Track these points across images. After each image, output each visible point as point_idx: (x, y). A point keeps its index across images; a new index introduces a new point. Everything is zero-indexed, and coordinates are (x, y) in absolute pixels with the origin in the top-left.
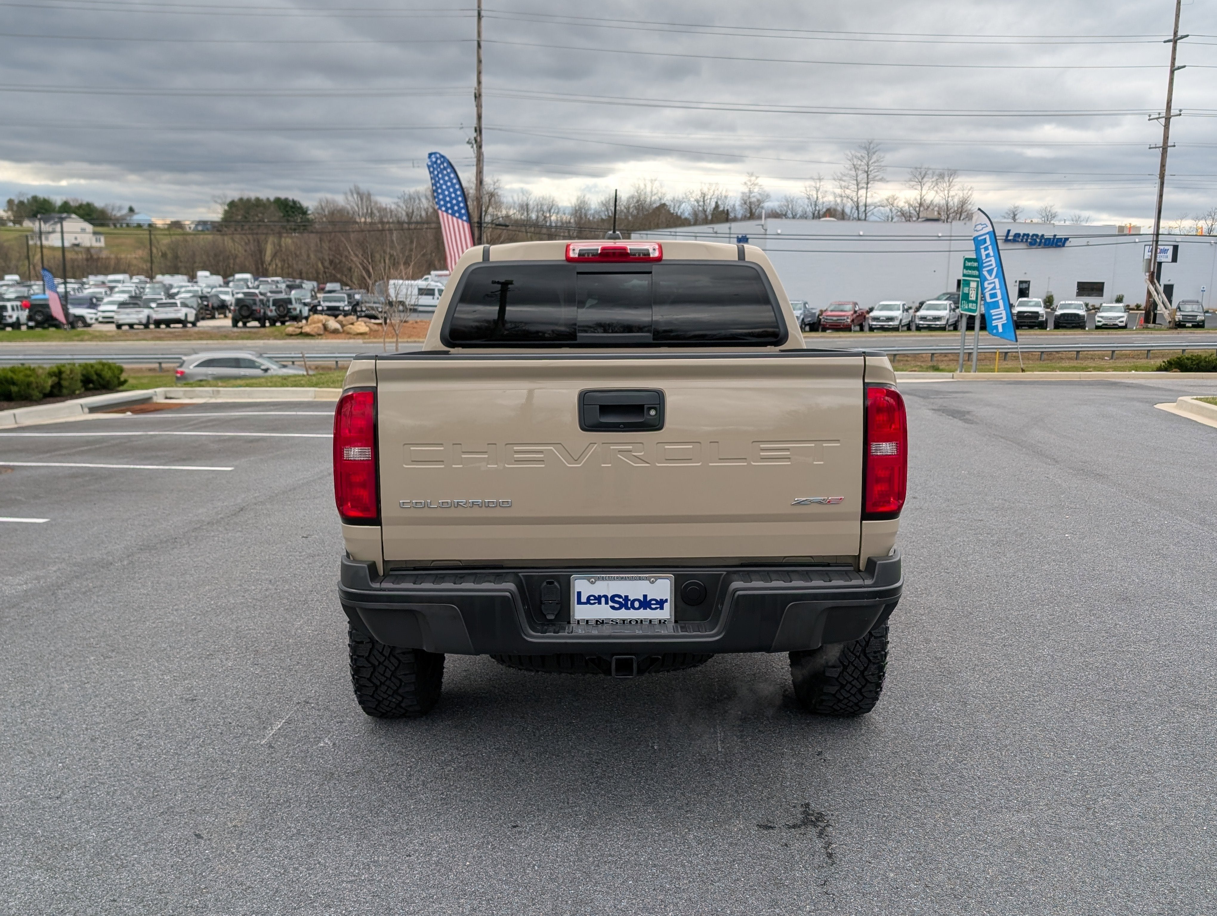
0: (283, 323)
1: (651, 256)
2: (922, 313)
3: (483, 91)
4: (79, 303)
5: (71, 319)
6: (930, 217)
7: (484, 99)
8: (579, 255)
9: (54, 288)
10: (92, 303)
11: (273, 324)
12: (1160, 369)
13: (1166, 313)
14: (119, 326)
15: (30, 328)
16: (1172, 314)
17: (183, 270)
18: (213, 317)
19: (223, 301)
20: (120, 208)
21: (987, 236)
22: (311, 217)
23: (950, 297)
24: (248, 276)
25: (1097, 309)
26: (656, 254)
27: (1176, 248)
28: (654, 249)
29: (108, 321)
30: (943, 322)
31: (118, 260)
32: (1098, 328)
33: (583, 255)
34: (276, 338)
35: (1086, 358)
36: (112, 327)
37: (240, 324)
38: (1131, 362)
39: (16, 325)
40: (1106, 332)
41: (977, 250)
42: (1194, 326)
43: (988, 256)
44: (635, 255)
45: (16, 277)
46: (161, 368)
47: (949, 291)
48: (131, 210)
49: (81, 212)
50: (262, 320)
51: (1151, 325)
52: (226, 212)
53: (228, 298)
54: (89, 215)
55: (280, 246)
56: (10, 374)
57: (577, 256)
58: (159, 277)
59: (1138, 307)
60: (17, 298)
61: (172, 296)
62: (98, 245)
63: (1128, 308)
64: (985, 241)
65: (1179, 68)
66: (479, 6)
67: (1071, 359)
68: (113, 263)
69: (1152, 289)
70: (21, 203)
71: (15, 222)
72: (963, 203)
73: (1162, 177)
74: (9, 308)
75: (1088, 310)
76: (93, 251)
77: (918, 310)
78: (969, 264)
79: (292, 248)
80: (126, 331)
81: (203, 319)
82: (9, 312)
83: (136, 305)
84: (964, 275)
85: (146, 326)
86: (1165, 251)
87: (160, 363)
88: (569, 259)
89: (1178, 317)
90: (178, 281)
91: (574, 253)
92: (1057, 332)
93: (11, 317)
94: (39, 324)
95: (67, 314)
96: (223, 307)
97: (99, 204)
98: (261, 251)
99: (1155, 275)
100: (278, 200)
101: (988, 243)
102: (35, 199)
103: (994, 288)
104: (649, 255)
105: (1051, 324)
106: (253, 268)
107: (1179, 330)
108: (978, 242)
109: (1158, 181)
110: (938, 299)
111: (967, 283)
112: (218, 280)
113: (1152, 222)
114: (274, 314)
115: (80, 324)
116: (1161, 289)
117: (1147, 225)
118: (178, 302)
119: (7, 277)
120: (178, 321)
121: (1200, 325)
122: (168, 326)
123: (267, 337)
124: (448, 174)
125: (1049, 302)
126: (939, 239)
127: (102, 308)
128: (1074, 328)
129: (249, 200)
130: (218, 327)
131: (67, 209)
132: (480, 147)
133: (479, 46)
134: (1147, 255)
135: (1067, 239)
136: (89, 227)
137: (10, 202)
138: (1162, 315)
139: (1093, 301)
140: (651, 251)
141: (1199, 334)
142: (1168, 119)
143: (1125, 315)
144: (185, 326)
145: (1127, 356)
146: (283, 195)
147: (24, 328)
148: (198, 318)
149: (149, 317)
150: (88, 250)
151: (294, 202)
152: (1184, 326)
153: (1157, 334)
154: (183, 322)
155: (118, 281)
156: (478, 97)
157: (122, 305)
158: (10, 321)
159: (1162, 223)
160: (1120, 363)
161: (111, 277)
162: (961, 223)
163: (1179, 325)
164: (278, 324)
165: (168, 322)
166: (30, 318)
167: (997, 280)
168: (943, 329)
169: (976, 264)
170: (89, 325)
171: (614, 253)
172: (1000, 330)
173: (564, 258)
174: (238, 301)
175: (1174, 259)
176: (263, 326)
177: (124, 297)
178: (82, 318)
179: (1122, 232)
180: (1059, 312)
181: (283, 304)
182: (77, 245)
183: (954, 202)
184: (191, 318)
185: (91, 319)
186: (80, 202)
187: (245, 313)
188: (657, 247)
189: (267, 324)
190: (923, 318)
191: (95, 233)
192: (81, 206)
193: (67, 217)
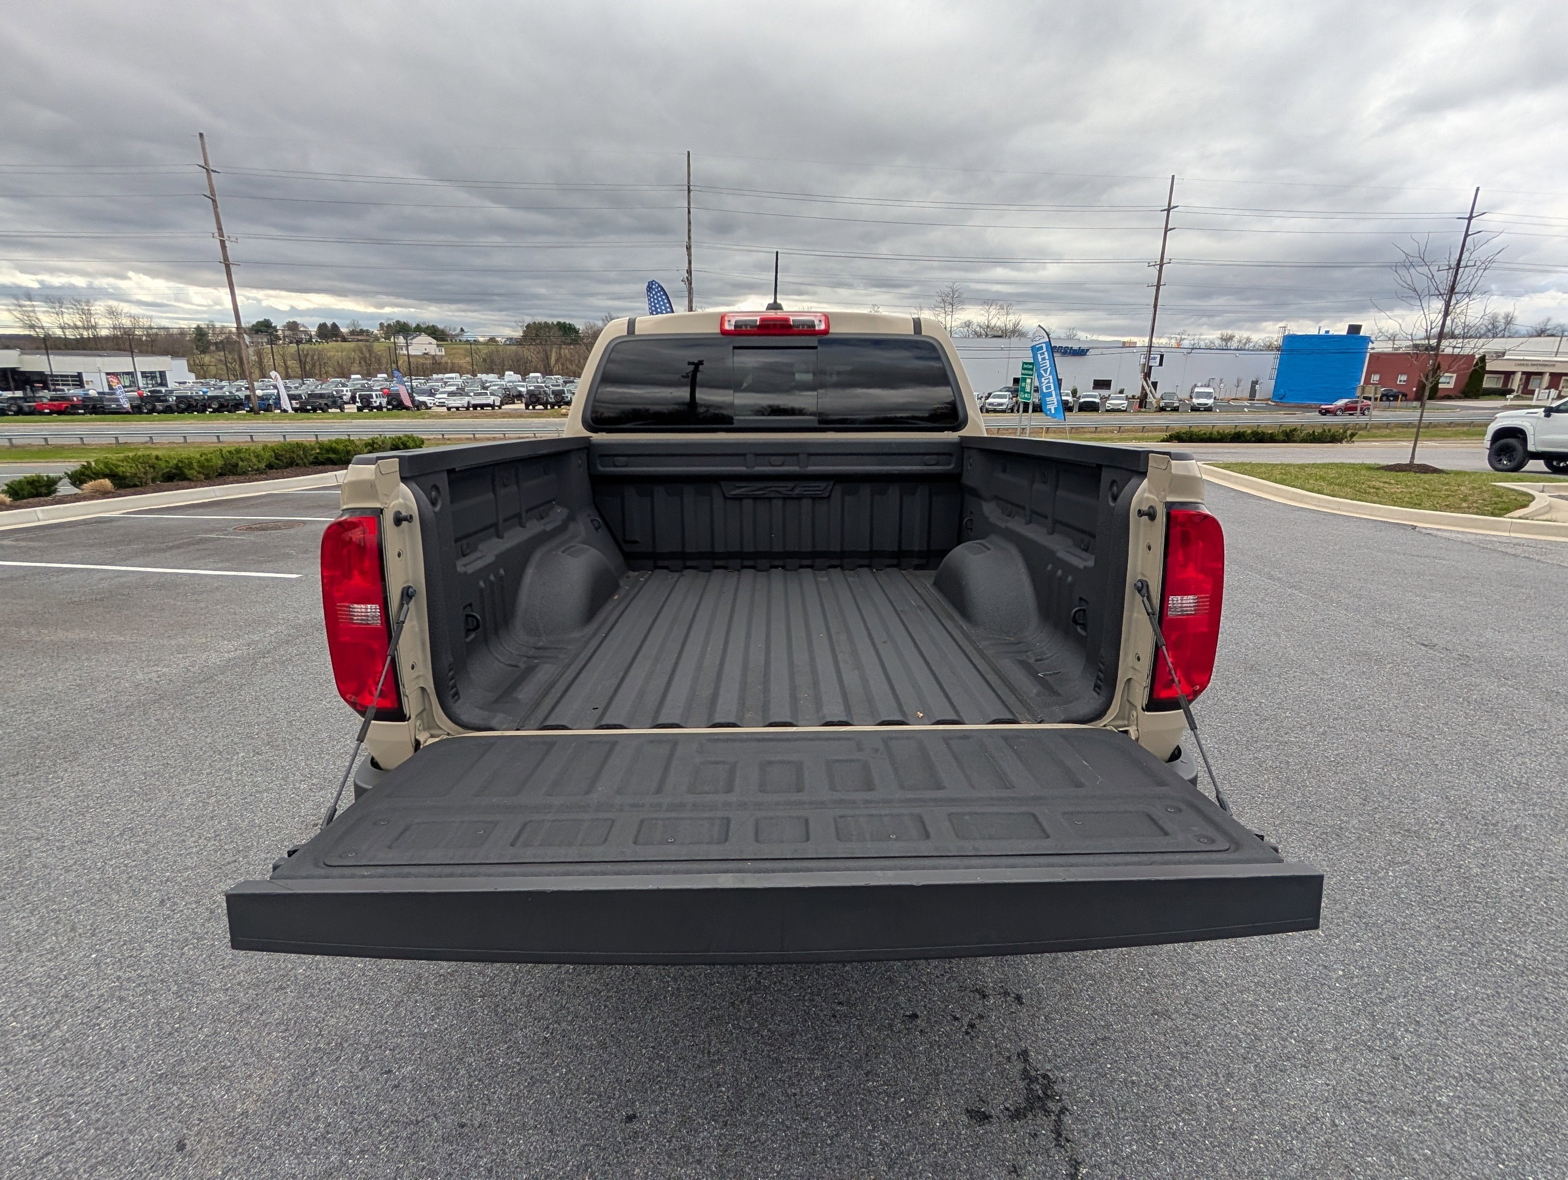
0: (559, 407)
1: (817, 328)
2: (990, 400)
3: (693, 244)
4: (422, 393)
5: (416, 403)
6: (996, 334)
7: (693, 250)
8: (735, 326)
9: (403, 383)
10: (431, 393)
11: (552, 407)
12: (1163, 441)
13: (1154, 401)
14: (449, 409)
15: (388, 410)
16: (1158, 402)
17: (496, 370)
18: (514, 403)
19: (520, 392)
20: (455, 330)
21: (1044, 345)
22: (582, 335)
23: (1008, 389)
24: (538, 375)
25: (1107, 398)
26: (823, 327)
27: (1162, 356)
28: (820, 321)
29: (442, 405)
30: (1004, 407)
31: (453, 364)
32: (1107, 411)
33: (741, 326)
34: (554, 417)
35: (1101, 432)
36: (445, 409)
37: (531, 407)
38: (1132, 435)
39: (380, 408)
40: (1113, 414)
41: (1035, 357)
42: (1172, 410)
43: (1044, 359)
44: (798, 326)
45: (385, 375)
46: (444, 439)
47: (1008, 385)
48: (462, 330)
49: (429, 331)
50: (545, 405)
51: (1143, 410)
52: (524, 332)
53: (523, 390)
54: (434, 334)
55: (560, 354)
56: (334, 445)
57: (733, 328)
58: (479, 375)
59: (1133, 397)
60: (381, 390)
61: (486, 388)
62: (440, 353)
63: (1127, 398)
64: (1041, 348)
65: (1171, 229)
66: (689, 182)
67: (1091, 432)
68: (449, 365)
69: (1145, 383)
70: (389, 325)
71: (386, 339)
72: (1015, 326)
73: (1155, 306)
74: (374, 396)
75: (1101, 399)
76: (437, 358)
77: (987, 398)
78: (1025, 366)
79: (568, 356)
80: (453, 412)
81: (507, 404)
82: (375, 399)
83: (461, 395)
84: (1022, 374)
85: (467, 408)
86: (1155, 358)
87: (443, 435)
88: (724, 333)
89: (1162, 404)
90: (490, 378)
91: (730, 325)
92: (1080, 413)
93: (375, 402)
94: (394, 408)
95: (413, 401)
96: (520, 396)
97: (440, 326)
98: (547, 358)
99: (1147, 375)
100: (559, 323)
101: (1045, 349)
102: (398, 323)
103: (1049, 382)
104: (814, 326)
105: (1076, 409)
106: (542, 369)
107: (1163, 413)
108: (1035, 350)
109: (1153, 309)
110: (1000, 391)
111: (1024, 380)
112: (519, 377)
113: (1147, 339)
114: (553, 400)
115: (423, 407)
116: (1150, 383)
117: (1142, 341)
118: (488, 392)
119: (379, 375)
120: (488, 405)
121: (1176, 409)
122: (482, 409)
123: (549, 416)
124: (661, 296)
125: (1074, 393)
126: (1002, 349)
127: (438, 396)
128: (1091, 411)
129: (540, 324)
130: (516, 410)
131: (419, 329)
132: (690, 284)
133: (689, 212)
134: (1143, 361)
135: (1088, 350)
136: (434, 342)
137: (381, 325)
138: (1151, 402)
139: (1104, 392)
140: (816, 323)
141: (1175, 416)
142: (1161, 266)
143: (1126, 402)
144: (493, 409)
145: (1128, 431)
146: (562, 321)
147: (385, 410)
148: (502, 403)
149: (468, 402)
150: (434, 357)
151: (570, 324)
152: (1165, 410)
153: (1147, 416)
154: (492, 406)
155: (452, 378)
156: (689, 248)
157: (451, 394)
158: (375, 405)
159: (1154, 340)
160: (1124, 435)
161: (447, 375)
162: (1017, 339)
163: (1162, 409)
164: (556, 407)
165: (482, 406)
166: (388, 403)
167: (1051, 377)
168: (1004, 411)
169: (1031, 366)
170: (430, 408)
171: (775, 325)
172: (1053, 412)
173: (718, 331)
174: (528, 391)
175: (1161, 364)
176: (546, 408)
177: (454, 388)
178: (424, 403)
179: (1124, 345)
180: (1082, 400)
181: (559, 394)
182: (427, 354)
183: (1010, 326)
184: (498, 403)
185: (430, 404)
186: (427, 324)
187: (534, 400)
188: (823, 318)
189: (549, 407)
190: (990, 404)
191: (438, 346)
192: (428, 327)
193: (419, 335)
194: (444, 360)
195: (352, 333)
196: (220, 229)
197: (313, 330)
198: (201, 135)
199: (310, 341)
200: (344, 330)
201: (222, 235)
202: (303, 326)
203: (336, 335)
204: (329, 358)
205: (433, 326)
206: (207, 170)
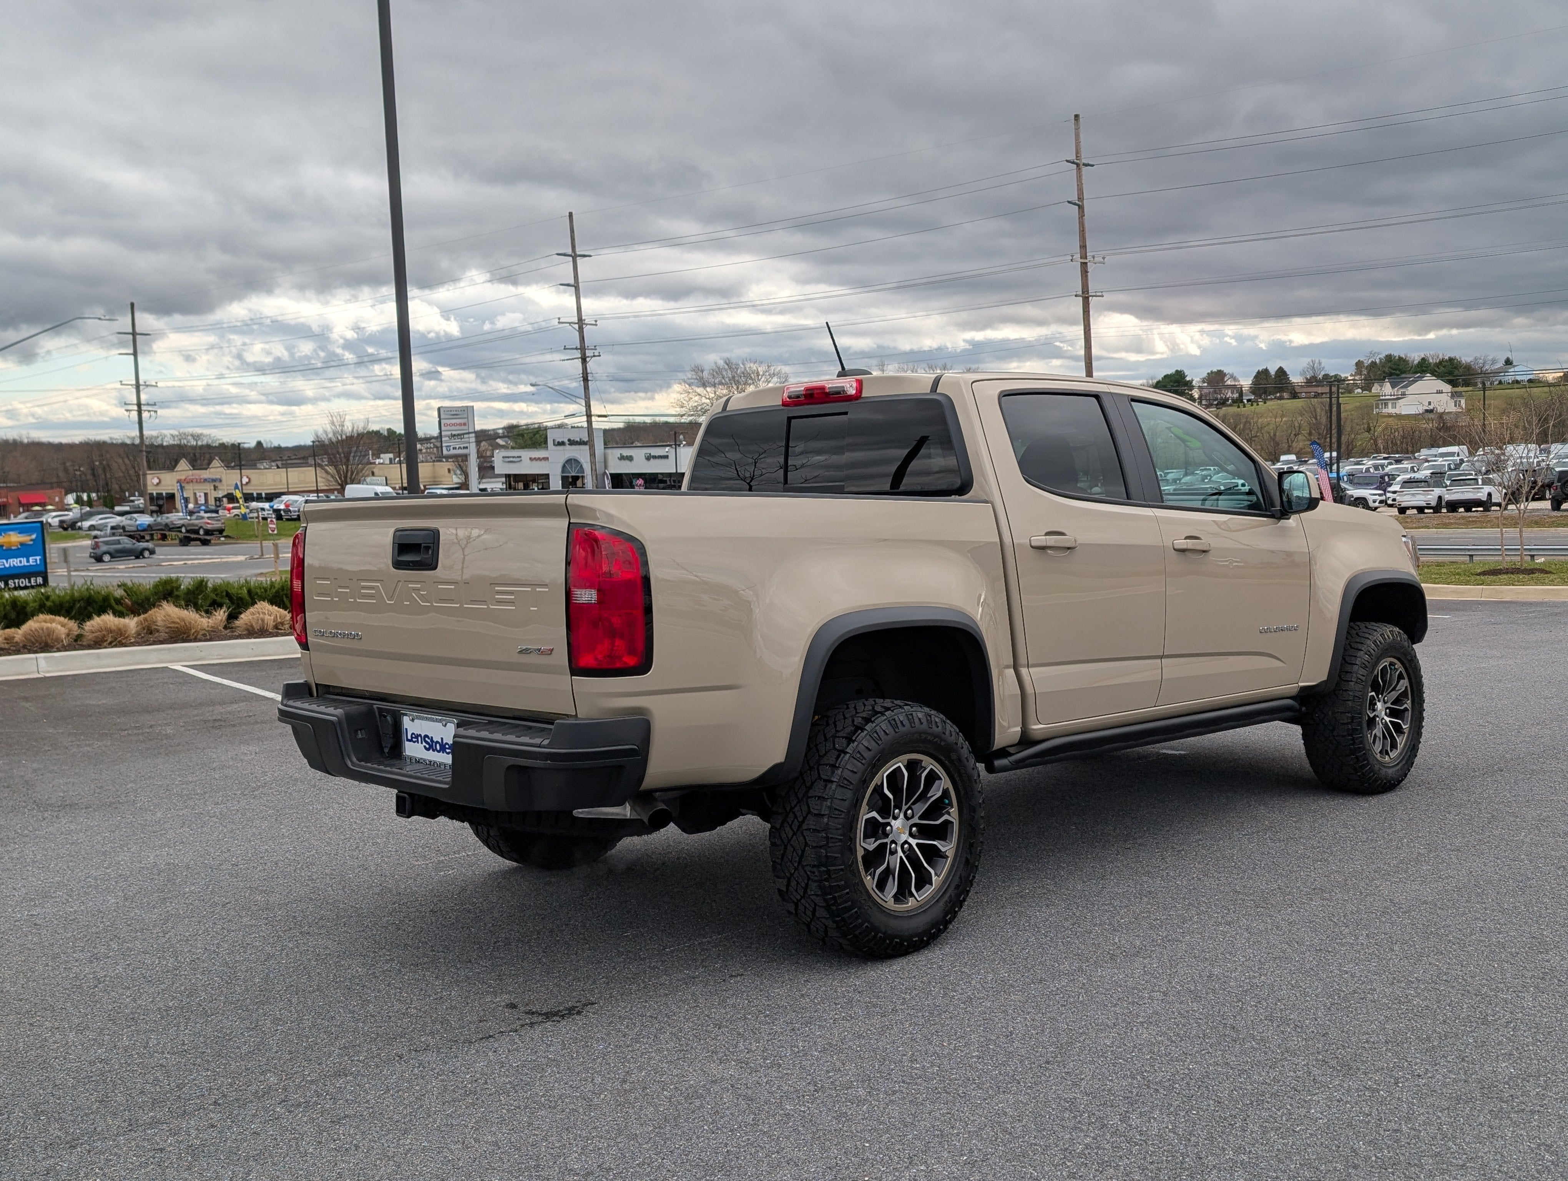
1: (849, 394)
10: (1382, 482)
14: (1402, 510)
18: (1531, 498)
20: (1494, 361)
26: (853, 391)
28: (851, 386)
37: (1562, 506)
48: (1508, 362)
49: (1441, 369)
54: (1450, 373)
62: (1456, 410)
70: (1374, 364)
71: (1363, 389)
80: (1413, 516)
83: (1428, 485)
85: (1437, 509)
97: (1466, 357)
102: (1389, 358)
120: (1478, 503)
122: (1467, 509)
130: (1533, 511)
131: (1424, 368)
136: (1447, 388)
137: (1359, 364)
140: (848, 388)
144: (1488, 509)
148: (1507, 500)
149: (1440, 498)
150: (1442, 416)
154: (1487, 505)
161: (1442, 450)
165: (1469, 505)
178: (1364, 501)
182: (1431, 411)
184: (1498, 499)
185: (1374, 501)
186: (1441, 357)
191: (1454, 395)
192: (1441, 362)
193: (1420, 378)
194: (1464, 421)
195: (1312, 381)
196: (1083, 247)
197: (1246, 383)
198: (1077, 117)
199: (1239, 401)
200: (1296, 379)
201: (1084, 256)
202: (1232, 377)
203: (1281, 390)
204: (1260, 429)
205: (1451, 360)
206: (1078, 165)
